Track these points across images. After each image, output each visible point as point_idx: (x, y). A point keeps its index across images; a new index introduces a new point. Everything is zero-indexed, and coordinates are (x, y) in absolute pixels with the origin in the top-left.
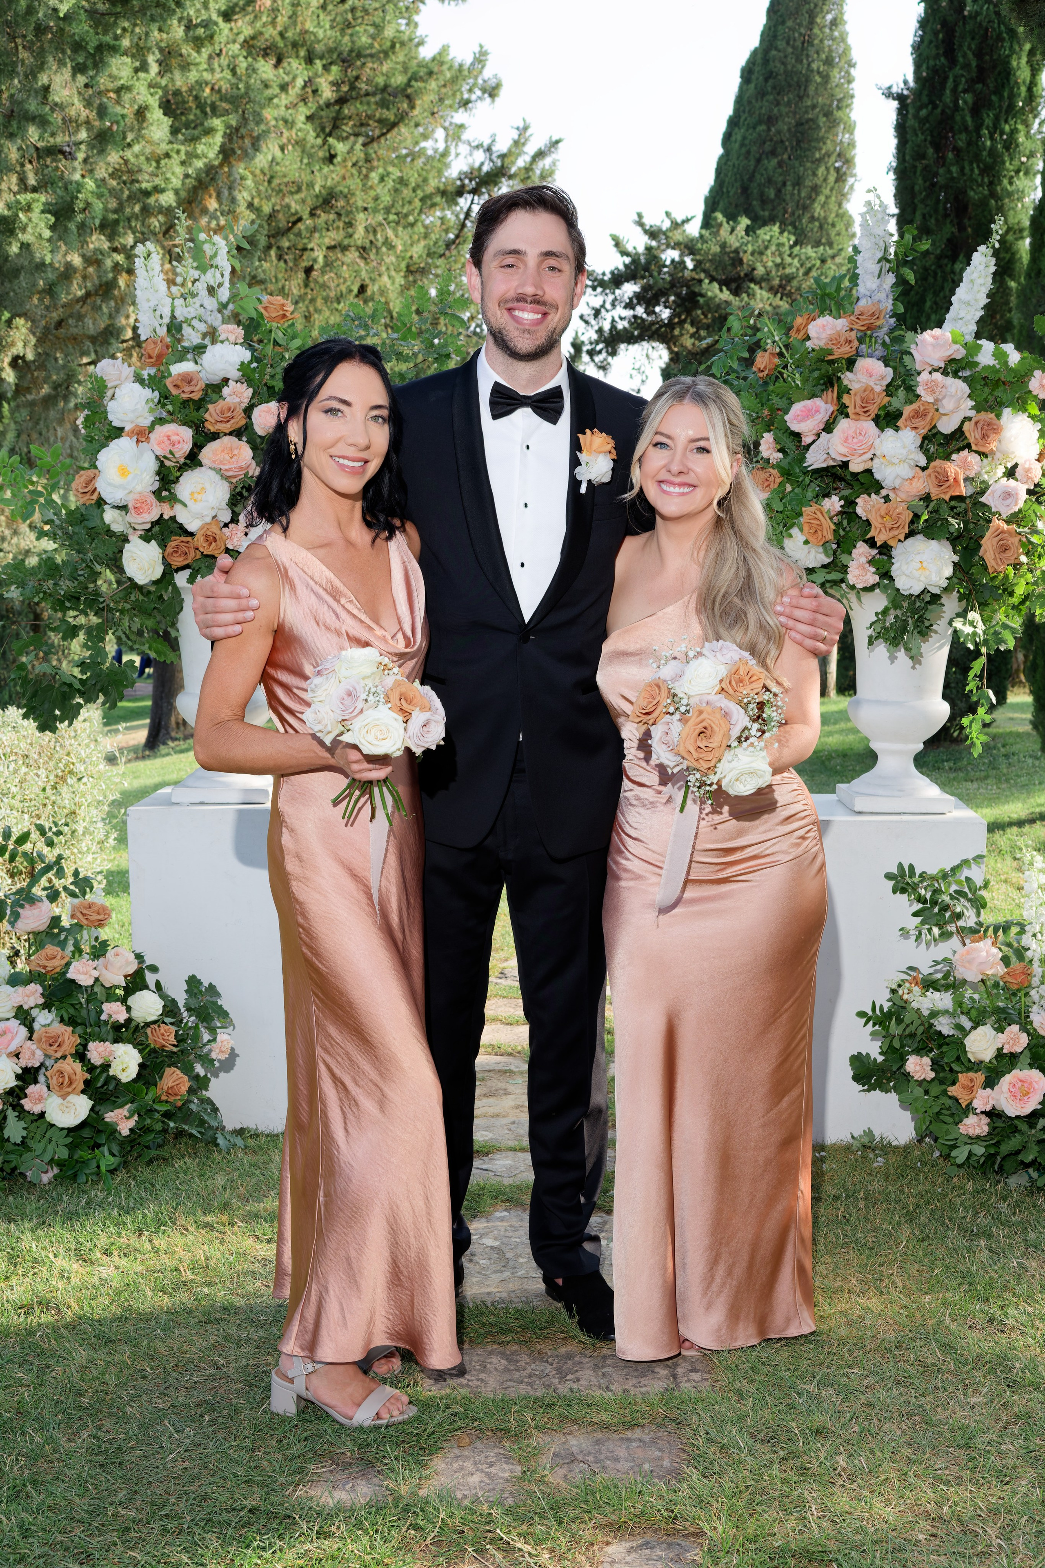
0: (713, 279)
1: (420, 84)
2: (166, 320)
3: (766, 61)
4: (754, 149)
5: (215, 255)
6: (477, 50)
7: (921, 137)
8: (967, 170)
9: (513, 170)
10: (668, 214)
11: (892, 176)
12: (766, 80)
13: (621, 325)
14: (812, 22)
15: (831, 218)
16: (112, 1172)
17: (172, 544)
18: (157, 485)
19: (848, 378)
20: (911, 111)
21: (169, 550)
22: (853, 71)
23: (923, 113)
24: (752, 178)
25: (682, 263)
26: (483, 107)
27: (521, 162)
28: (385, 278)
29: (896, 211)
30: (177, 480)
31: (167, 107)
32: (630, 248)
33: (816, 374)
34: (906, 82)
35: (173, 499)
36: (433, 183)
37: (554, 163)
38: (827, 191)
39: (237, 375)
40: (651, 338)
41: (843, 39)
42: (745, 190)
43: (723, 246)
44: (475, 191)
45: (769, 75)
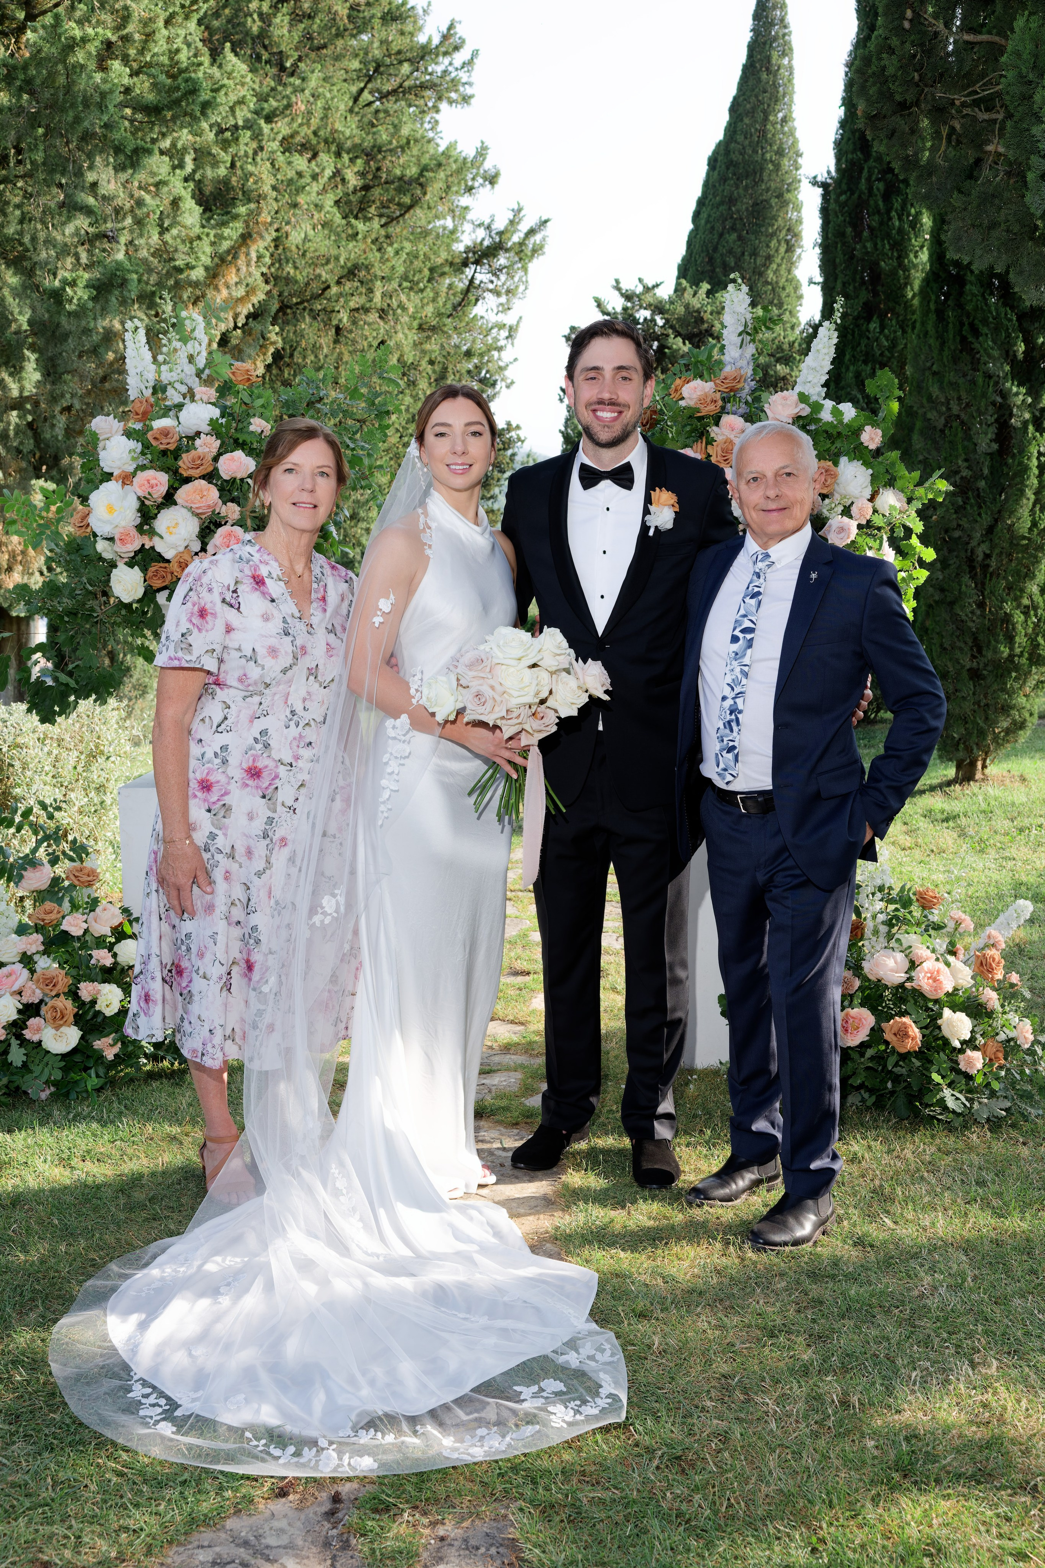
0: (678, 334)
1: (431, 174)
2: (152, 384)
3: (727, 152)
4: (717, 225)
5: (193, 330)
6: (479, 145)
7: (841, 218)
8: (879, 246)
9: (510, 244)
10: (640, 280)
11: (818, 250)
12: (728, 167)
14: (766, 119)
15: (782, 282)
16: (99, 1090)
17: (152, 570)
18: (138, 521)
19: (714, 431)
20: (833, 196)
21: (150, 574)
22: (800, 160)
23: (843, 198)
24: (715, 249)
25: (653, 320)
26: (484, 192)
27: (516, 238)
28: (400, 335)
29: (820, 279)
30: (155, 517)
31: (201, 198)
32: (610, 309)
33: (688, 428)
34: (829, 172)
35: (152, 533)
36: (444, 255)
37: (544, 239)
38: (778, 260)
39: (207, 429)
41: (792, 133)
42: (711, 260)
43: (687, 306)
44: (477, 262)
45: (730, 164)
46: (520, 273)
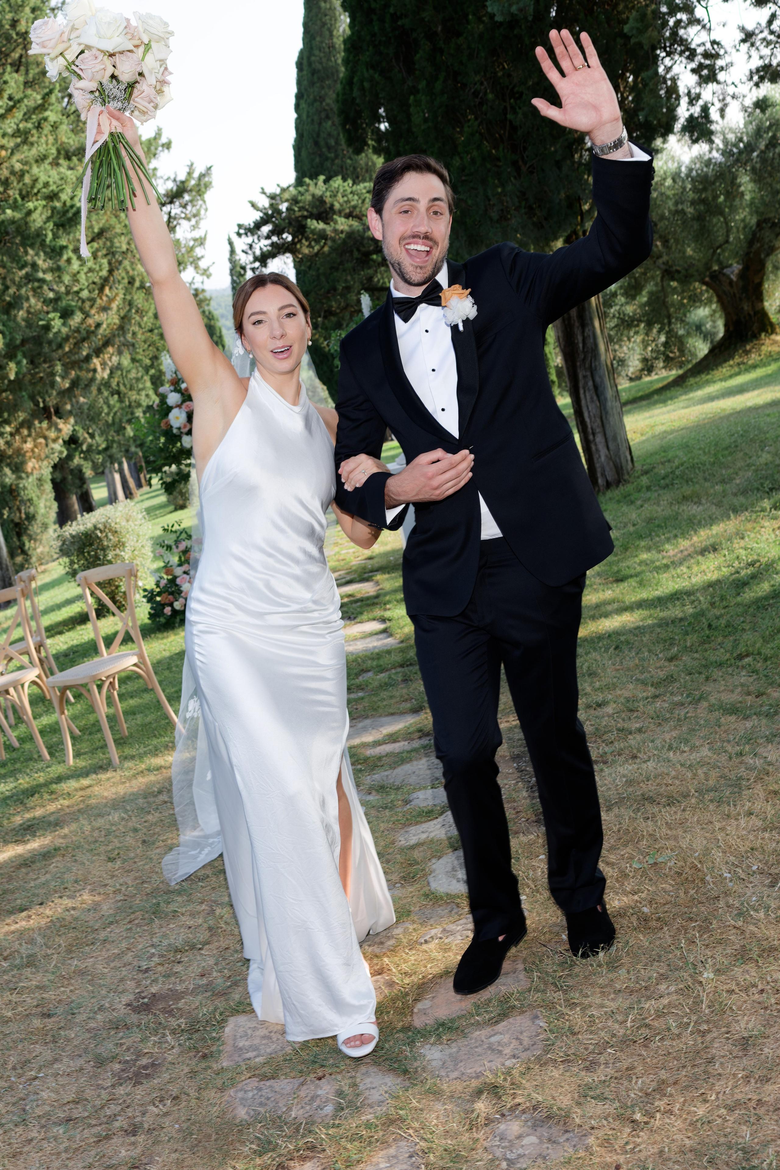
3: (310, 64)
4: (316, 118)
6: (156, 129)
9: (190, 187)
12: (313, 74)
13: (265, 249)
24: (318, 135)
27: (193, 182)
32: (260, 205)
37: (211, 178)
40: (284, 253)
42: (316, 143)
44: (171, 202)
45: (314, 72)
46: (200, 202)
